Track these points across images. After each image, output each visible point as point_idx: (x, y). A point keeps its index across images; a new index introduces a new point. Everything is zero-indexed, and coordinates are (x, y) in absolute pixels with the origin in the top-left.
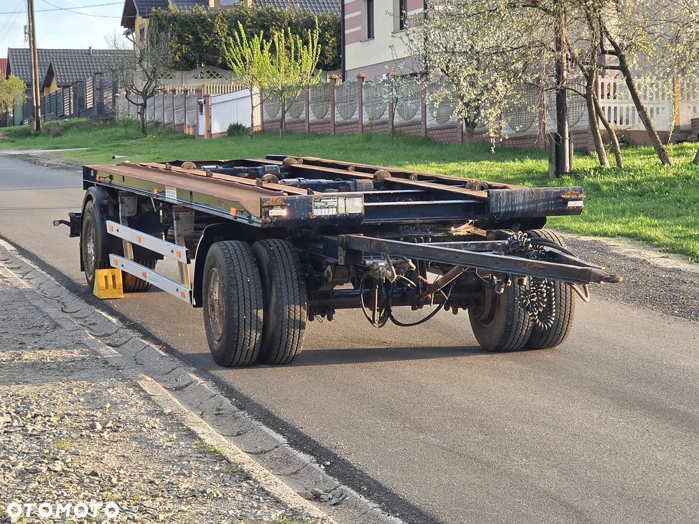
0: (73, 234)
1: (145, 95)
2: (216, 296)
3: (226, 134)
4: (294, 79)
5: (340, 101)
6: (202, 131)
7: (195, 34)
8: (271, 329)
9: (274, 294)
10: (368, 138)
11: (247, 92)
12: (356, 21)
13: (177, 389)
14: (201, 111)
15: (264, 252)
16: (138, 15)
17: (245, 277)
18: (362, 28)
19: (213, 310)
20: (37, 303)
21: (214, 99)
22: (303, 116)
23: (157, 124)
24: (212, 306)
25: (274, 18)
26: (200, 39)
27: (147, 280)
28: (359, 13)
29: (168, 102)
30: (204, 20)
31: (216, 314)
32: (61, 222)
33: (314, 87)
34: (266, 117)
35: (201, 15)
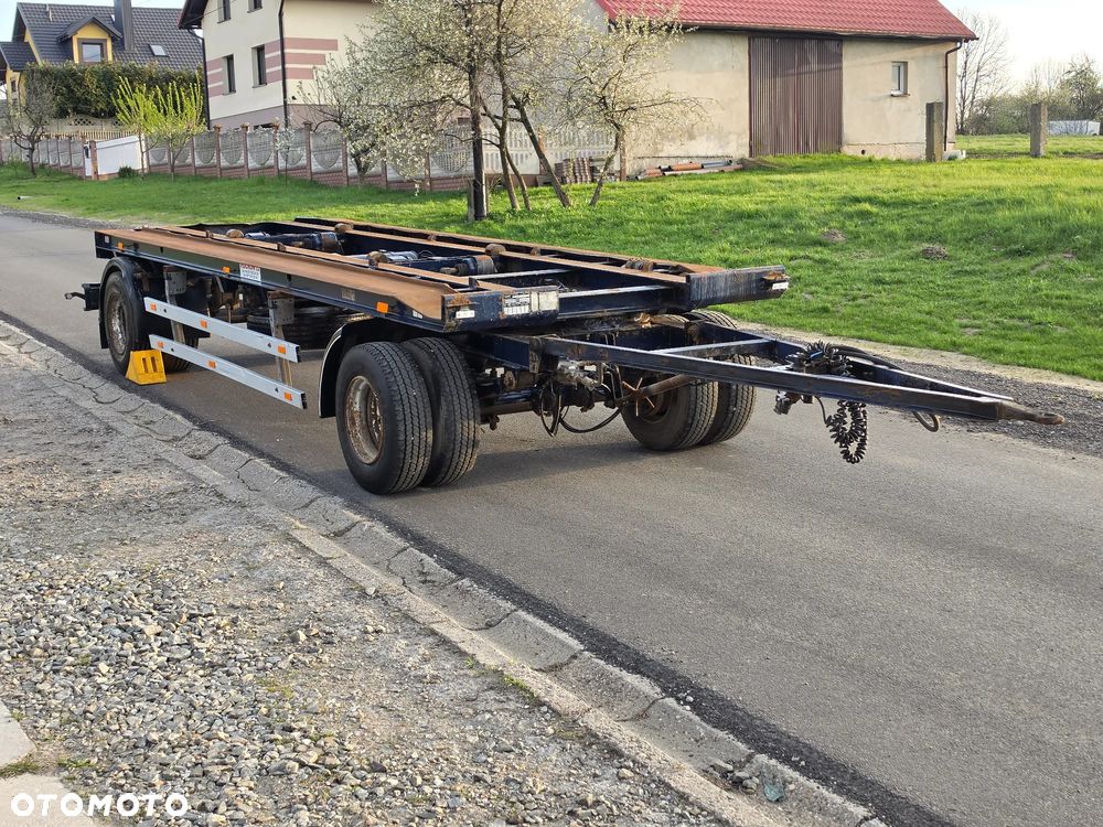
0: (88, 308)
1: (31, 138)
2: (357, 407)
3: (117, 176)
4: (182, 127)
5: (225, 147)
6: (89, 172)
7: (68, 87)
8: (439, 450)
9: (444, 407)
10: (261, 181)
11: (136, 138)
12: (217, 77)
13: (336, 535)
14: (87, 155)
15: (423, 355)
16: (8, 68)
17: (410, 389)
18: (224, 83)
19: (354, 424)
20: (63, 392)
21: (98, 145)
22: (189, 160)
23: (43, 166)
24: (353, 419)
25: (137, 74)
26: (73, 91)
27: (217, 370)
28: (220, 70)
29: (52, 146)
30: (74, 74)
31: (358, 429)
32: (74, 294)
33: (199, 135)
34: (152, 161)
35: (72, 69)
